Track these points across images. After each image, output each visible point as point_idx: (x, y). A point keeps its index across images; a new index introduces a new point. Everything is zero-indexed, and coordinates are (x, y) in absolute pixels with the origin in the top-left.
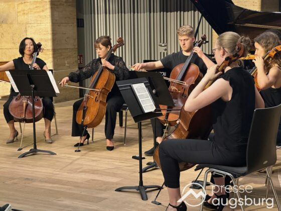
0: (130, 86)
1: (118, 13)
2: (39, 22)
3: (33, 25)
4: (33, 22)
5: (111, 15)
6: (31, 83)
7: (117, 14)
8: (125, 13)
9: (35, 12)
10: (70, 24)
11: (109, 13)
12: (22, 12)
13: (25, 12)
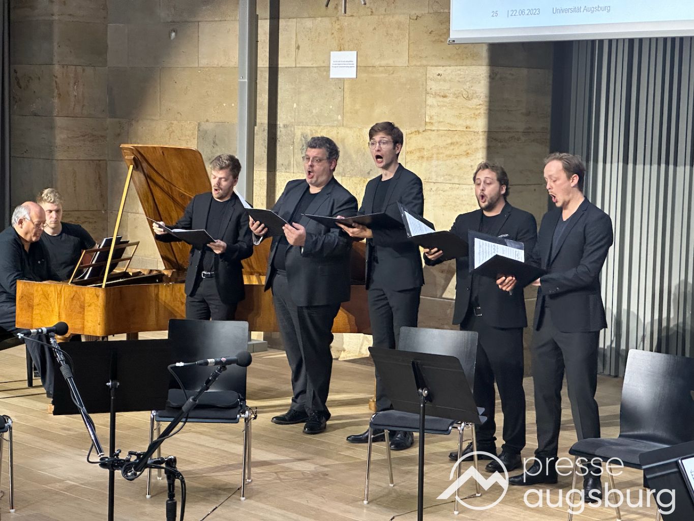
12: (418, 154)
13: (425, 153)
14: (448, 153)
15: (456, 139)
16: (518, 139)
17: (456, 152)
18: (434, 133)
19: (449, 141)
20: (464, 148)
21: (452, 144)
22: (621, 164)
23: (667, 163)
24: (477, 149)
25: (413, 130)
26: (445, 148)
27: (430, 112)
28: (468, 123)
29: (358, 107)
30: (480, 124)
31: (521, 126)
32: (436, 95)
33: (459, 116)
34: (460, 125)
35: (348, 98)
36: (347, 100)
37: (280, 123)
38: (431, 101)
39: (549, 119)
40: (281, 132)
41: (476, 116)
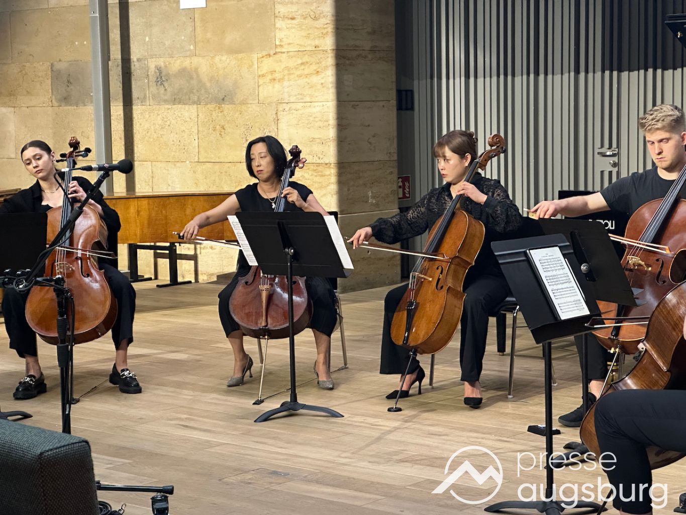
0: (525, 254)
1: (498, 76)
2: (308, 99)
3: (293, 106)
4: (292, 99)
5: (480, 81)
6: (287, 243)
7: (494, 79)
8: (513, 75)
9: (300, 76)
10: (381, 104)
11: (476, 77)
12: (270, 77)
13: (277, 75)
14: (299, 73)
15: (306, 59)
16: (366, 57)
17: (306, 72)
18: (284, 55)
19: (300, 61)
20: (314, 67)
21: (302, 64)
22: (463, 79)
23: (506, 75)
24: (326, 68)
25: (264, 53)
26: (296, 69)
27: (279, 35)
28: (317, 42)
29: (209, 35)
30: (328, 43)
31: (367, 45)
32: (284, 18)
33: (308, 37)
34: (309, 45)
35: (199, 27)
36: (198, 30)
37: (134, 57)
38: (279, 24)
39: (393, 38)
40: (135, 66)
41: (324, 35)
